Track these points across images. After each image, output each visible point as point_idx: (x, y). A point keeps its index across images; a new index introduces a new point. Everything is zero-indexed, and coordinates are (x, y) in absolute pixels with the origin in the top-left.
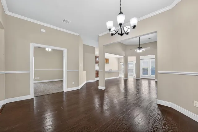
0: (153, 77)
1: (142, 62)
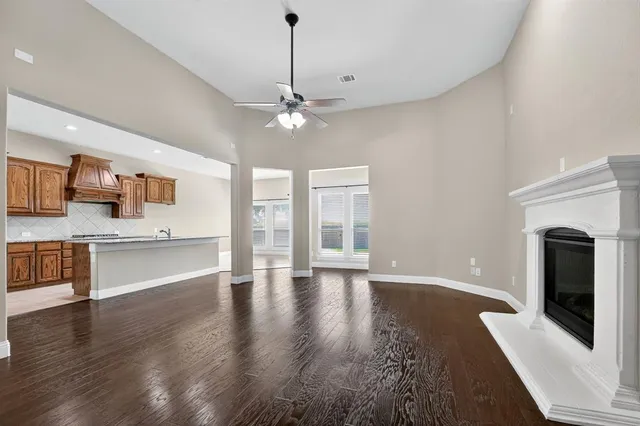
0: (362, 259)
1: (316, 199)
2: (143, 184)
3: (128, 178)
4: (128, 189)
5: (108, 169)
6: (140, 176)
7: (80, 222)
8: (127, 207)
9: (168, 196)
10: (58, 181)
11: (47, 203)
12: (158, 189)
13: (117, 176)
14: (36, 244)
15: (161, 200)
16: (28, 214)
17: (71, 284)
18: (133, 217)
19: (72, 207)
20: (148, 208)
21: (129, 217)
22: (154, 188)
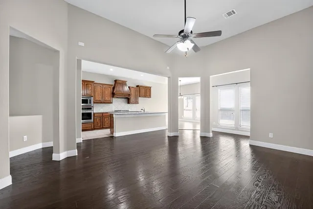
2: (138, 90)
3: (133, 87)
4: (133, 92)
5: (126, 85)
6: (138, 86)
7: (117, 105)
8: (132, 99)
9: (148, 94)
10: (110, 90)
11: (107, 98)
12: (144, 91)
13: (129, 87)
14: (103, 113)
15: (145, 96)
16: (101, 103)
17: (109, 129)
18: (135, 103)
19: (114, 100)
20: (141, 99)
21: (133, 103)
22: (143, 91)
